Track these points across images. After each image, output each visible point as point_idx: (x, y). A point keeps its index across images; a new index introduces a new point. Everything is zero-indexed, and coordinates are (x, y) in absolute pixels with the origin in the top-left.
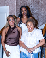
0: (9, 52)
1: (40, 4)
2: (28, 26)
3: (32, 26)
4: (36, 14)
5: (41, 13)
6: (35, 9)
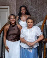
1: (38, 4)
4: (34, 12)
5: (38, 12)
6: (33, 8)
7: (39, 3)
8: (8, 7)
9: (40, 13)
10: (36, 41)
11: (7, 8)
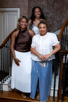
0: (19, 61)
1: (55, 7)
2: (41, 28)
3: (45, 29)
6: (50, 13)
7: (58, 6)
8: (19, 9)
9: (58, 19)
10: (52, 54)
11: (17, 11)
